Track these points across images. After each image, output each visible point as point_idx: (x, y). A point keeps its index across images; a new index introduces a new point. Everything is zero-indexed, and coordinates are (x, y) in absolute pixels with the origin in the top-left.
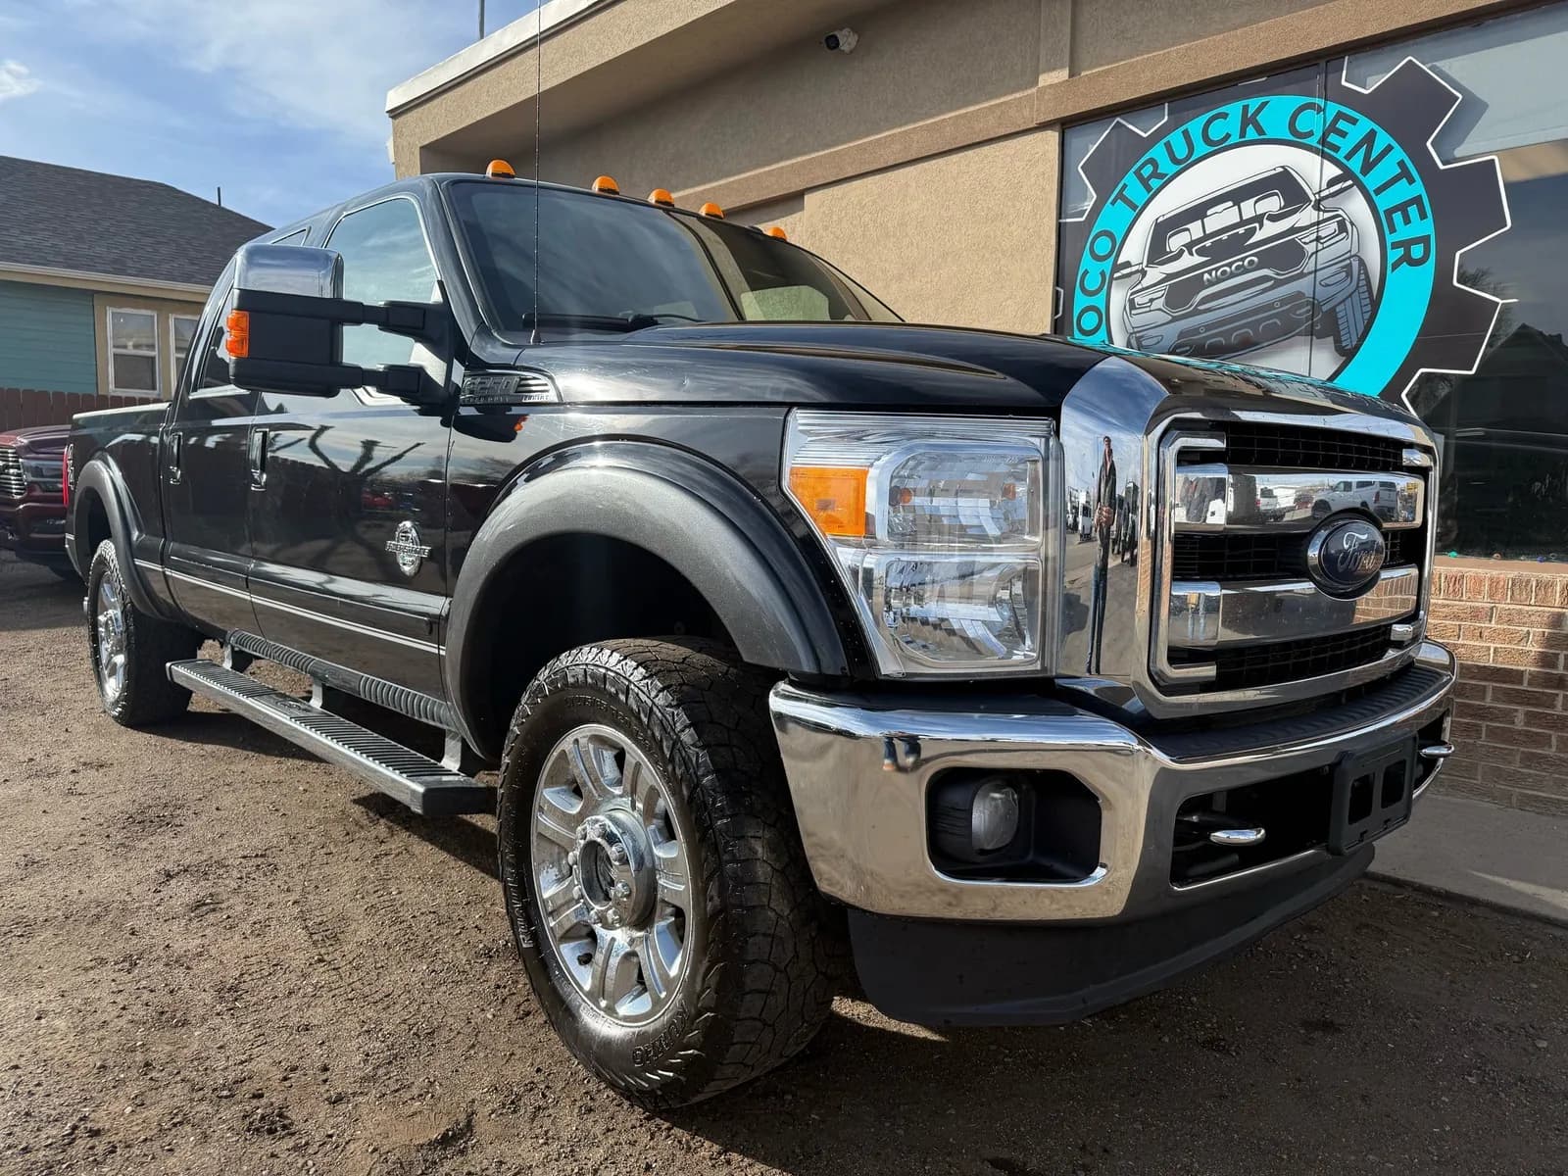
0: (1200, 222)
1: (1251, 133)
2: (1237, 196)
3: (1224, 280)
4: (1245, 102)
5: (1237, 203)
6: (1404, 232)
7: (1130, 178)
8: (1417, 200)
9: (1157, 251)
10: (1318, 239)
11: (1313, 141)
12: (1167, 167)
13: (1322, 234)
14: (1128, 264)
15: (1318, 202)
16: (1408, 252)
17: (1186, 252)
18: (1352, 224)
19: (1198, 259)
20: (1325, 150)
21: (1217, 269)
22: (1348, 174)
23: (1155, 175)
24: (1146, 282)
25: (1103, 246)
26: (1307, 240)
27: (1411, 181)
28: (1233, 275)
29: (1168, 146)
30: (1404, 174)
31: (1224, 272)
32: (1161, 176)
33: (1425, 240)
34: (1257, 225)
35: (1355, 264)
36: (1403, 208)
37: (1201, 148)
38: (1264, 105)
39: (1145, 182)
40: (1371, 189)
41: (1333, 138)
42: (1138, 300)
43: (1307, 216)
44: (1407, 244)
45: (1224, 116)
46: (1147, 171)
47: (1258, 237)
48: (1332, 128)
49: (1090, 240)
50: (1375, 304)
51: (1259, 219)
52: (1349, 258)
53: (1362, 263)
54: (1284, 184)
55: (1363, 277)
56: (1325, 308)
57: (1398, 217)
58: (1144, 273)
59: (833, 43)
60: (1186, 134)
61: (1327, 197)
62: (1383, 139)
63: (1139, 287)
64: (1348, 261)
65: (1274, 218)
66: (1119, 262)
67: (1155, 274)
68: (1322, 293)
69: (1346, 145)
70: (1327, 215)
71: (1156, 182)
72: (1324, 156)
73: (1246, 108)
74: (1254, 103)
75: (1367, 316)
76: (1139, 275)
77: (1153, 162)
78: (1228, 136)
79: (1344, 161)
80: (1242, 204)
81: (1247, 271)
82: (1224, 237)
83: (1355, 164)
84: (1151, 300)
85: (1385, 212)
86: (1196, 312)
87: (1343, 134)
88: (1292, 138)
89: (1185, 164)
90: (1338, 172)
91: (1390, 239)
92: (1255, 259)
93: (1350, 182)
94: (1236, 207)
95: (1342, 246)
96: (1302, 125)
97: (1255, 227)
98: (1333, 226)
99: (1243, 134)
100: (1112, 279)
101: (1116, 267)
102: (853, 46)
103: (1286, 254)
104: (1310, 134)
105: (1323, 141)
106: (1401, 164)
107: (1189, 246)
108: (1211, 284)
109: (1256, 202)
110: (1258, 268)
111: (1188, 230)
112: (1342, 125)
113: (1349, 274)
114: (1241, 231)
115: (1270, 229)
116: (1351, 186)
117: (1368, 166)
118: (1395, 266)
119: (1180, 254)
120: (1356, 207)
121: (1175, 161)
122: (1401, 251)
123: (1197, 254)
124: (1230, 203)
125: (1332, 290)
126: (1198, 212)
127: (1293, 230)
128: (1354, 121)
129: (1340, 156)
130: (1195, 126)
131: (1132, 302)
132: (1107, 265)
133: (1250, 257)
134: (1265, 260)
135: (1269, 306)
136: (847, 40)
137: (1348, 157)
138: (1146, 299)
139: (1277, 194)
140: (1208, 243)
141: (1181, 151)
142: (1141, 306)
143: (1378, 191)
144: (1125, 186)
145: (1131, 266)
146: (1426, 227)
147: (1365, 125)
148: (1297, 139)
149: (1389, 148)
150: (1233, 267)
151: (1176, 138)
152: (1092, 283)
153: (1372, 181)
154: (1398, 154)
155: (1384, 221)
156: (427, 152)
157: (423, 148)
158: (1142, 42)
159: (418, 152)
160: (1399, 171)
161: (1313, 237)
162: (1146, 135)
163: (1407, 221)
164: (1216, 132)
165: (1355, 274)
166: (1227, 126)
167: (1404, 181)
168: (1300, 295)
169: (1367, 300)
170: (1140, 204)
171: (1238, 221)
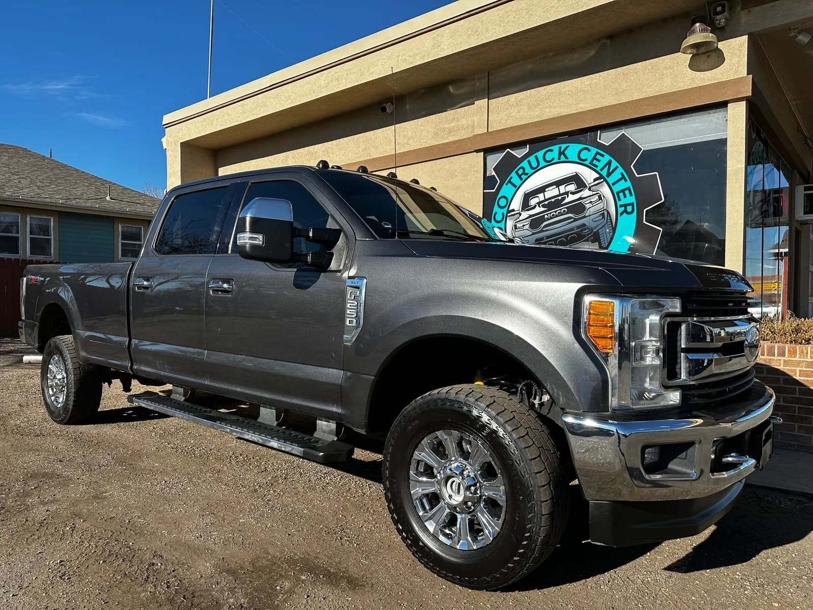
0: (543, 193)
1: (563, 158)
2: (558, 183)
3: (553, 218)
4: (560, 145)
5: (558, 186)
6: (624, 201)
7: (513, 174)
8: (628, 188)
9: (525, 205)
10: (591, 202)
12: (529, 170)
13: (592, 200)
14: (513, 210)
15: (590, 187)
16: (626, 208)
17: (537, 206)
18: (604, 197)
19: (543, 209)
20: (592, 166)
21: (550, 213)
22: (601, 177)
23: (524, 173)
24: (521, 218)
25: (503, 202)
26: (586, 203)
27: (626, 181)
28: (557, 216)
29: (529, 162)
30: (623, 178)
31: (553, 215)
32: (527, 174)
33: (632, 204)
34: (566, 196)
35: (606, 213)
36: (623, 191)
37: (542, 163)
38: (567, 147)
39: (520, 176)
40: (611, 183)
41: (595, 162)
42: (519, 225)
43: (586, 193)
44: (625, 206)
45: (552, 150)
46: (521, 172)
47: (567, 200)
48: (594, 158)
49: (497, 200)
50: (614, 229)
51: (567, 193)
52: (603, 210)
53: (608, 213)
54: (576, 179)
55: (609, 218)
56: (594, 231)
57: (621, 195)
58: (520, 214)
59: (383, 109)
60: (536, 157)
61: (592, 186)
62: (614, 164)
63: (518, 220)
64: (603, 212)
65: (573, 193)
66: (510, 209)
67: (525, 215)
68: (593, 225)
69: (600, 165)
70: (594, 193)
71: (524, 176)
72: (591, 168)
73: (560, 148)
74: (563, 146)
75: (611, 234)
76: (518, 215)
77: (523, 168)
78: (553, 159)
79: (600, 172)
80: (560, 187)
81: (562, 215)
82: (553, 200)
83: (604, 173)
84: (524, 226)
85: (617, 192)
86: (542, 231)
87: (599, 161)
88: (578, 161)
89: (536, 169)
90: (598, 176)
91: (619, 203)
92: (566, 210)
93: (602, 180)
94: (557, 188)
95: (600, 206)
96: (583, 156)
97: (565, 197)
98: (596, 197)
99: (559, 158)
100: (507, 216)
101: (509, 212)
102: (392, 111)
103: (578, 208)
104: (586, 160)
105: (591, 163)
106: (622, 174)
107: (539, 203)
108: (548, 219)
109: (565, 186)
110: (567, 213)
111: (538, 197)
112: (598, 157)
113: (603, 217)
114: (560, 198)
115: (571, 198)
116: (603, 182)
118: (621, 214)
119: (535, 207)
120: (605, 190)
121: (532, 168)
122: (623, 209)
123: (543, 207)
124: (555, 187)
125: (597, 223)
126: (542, 190)
127: (580, 198)
128: (603, 156)
129: (598, 169)
130: (540, 154)
131: (515, 226)
132: (505, 211)
133: (563, 209)
134: (570, 210)
135: (572, 229)
136: (389, 108)
137: (602, 170)
138: (522, 225)
139: (573, 183)
140: (546, 203)
141: (534, 164)
142: (519, 228)
143: (614, 184)
145: (515, 211)
146: (632, 199)
148: (581, 162)
149: (617, 168)
150: (557, 213)
151: (532, 159)
152: (499, 217)
153: (611, 180)
154: (620, 170)
155: (616, 196)
156: (184, 145)
157: (181, 143)
158: (517, 118)
159: (179, 144)
160: (621, 176)
161: (589, 201)
162: (519, 157)
163: (625, 196)
164: (548, 157)
165: (606, 217)
166: (554, 154)
167: (623, 180)
168: (584, 225)
169: (611, 228)
170: (518, 186)
171: (558, 193)
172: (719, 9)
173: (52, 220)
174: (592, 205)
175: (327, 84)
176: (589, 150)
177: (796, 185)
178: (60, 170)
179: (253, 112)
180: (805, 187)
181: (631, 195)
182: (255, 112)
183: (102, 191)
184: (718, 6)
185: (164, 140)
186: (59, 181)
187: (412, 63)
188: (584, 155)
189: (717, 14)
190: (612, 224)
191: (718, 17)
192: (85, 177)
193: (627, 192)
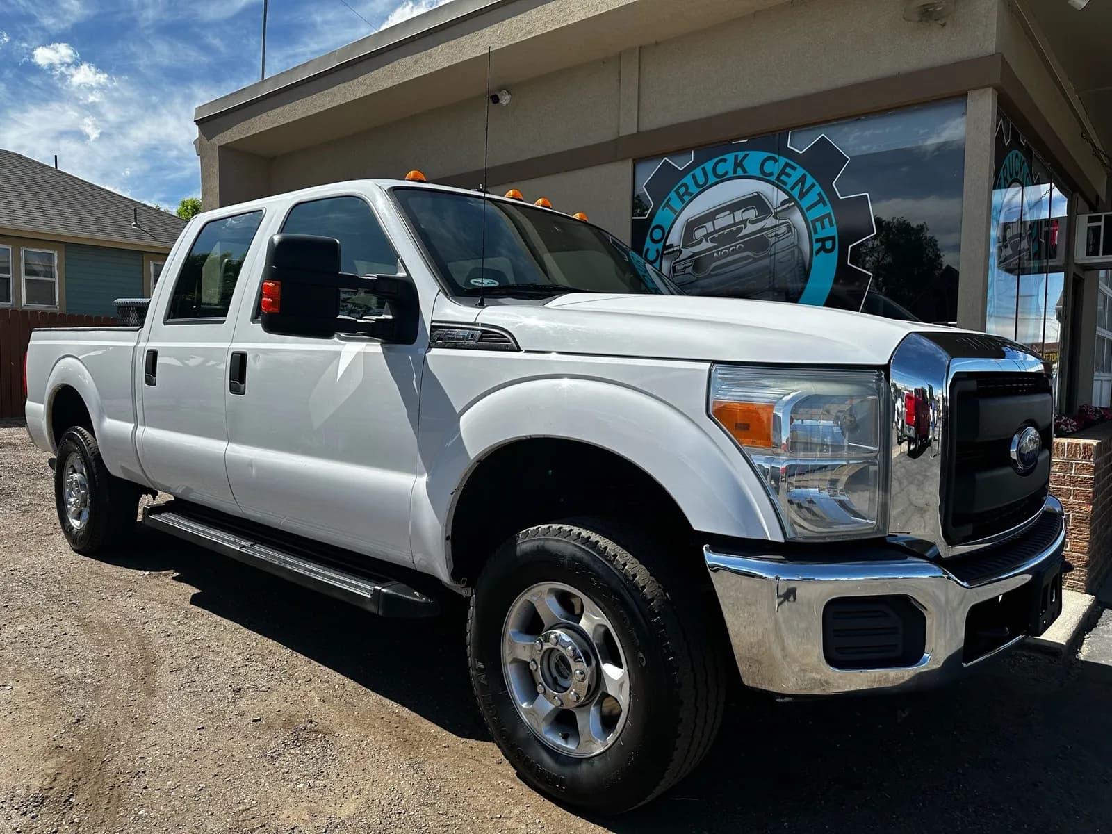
0: (712, 222)
1: (740, 172)
2: (733, 207)
3: (725, 257)
4: (736, 153)
5: (732, 212)
6: (822, 234)
7: (672, 194)
8: (828, 216)
9: (688, 239)
10: (776, 235)
11: (773, 178)
12: (693, 189)
13: (779, 232)
14: (671, 246)
15: (776, 214)
16: (824, 245)
17: (704, 241)
18: (795, 227)
19: (711, 245)
23: (687, 193)
24: (682, 257)
25: (657, 234)
26: (770, 236)
27: (825, 204)
28: (730, 255)
30: (821, 200)
31: (726, 252)
32: (690, 194)
34: (743, 226)
35: (796, 251)
36: (821, 219)
38: (747, 155)
40: (804, 208)
41: (783, 177)
42: (678, 267)
44: (823, 240)
45: (725, 160)
46: (682, 190)
47: (744, 232)
48: (783, 172)
49: (650, 231)
50: (807, 274)
51: (744, 222)
52: (794, 246)
53: (800, 250)
55: (800, 258)
57: (818, 224)
58: (681, 252)
59: (495, 99)
60: (704, 169)
61: (780, 211)
62: (810, 180)
63: (678, 259)
64: (792, 249)
65: (753, 222)
66: (667, 244)
67: (687, 252)
69: (790, 182)
70: (781, 222)
71: (687, 197)
72: (778, 187)
73: (736, 157)
74: (741, 154)
75: (803, 280)
76: (678, 253)
77: (685, 185)
78: (727, 173)
79: (789, 191)
80: (735, 213)
81: (738, 252)
82: (725, 232)
83: (796, 193)
85: (812, 221)
86: (710, 275)
87: (789, 175)
88: (760, 176)
89: (704, 188)
90: (787, 197)
92: (743, 245)
93: (793, 203)
94: (731, 215)
95: (790, 240)
96: (767, 169)
97: (742, 227)
98: (784, 228)
100: (662, 254)
101: (665, 247)
102: (508, 102)
103: (759, 243)
105: (778, 178)
106: (820, 194)
108: (718, 259)
109: (743, 212)
110: (744, 250)
111: (705, 227)
112: (788, 170)
113: (793, 256)
114: (734, 229)
115: (750, 228)
116: (794, 206)
117: (802, 195)
118: (818, 252)
119: (701, 241)
120: (797, 218)
121: (697, 185)
122: (820, 244)
123: (711, 242)
124: (728, 212)
125: (784, 265)
126: (711, 216)
127: (763, 229)
128: (794, 169)
129: (788, 188)
131: (674, 268)
132: (660, 246)
133: (740, 244)
134: (749, 246)
135: (750, 274)
136: (505, 98)
137: (792, 188)
138: (682, 267)
139: (753, 208)
140: (716, 235)
141: (701, 180)
142: (680, 270)
143: (809, 209)
144: (670, 199)
145: (673, 247)
146: (833, 231)
147: (800, 171)
148: (764, 177)
149: (813, 185)
150: (731, 250)
151: (698, 172)
152: (652, 256)
153: (805, 203)
154: (818, 189)
155: (811, 226)
156: (224, 149)
157: (220, 147)
159: (218, 149)
160: (819, 199)
161: (774, 234)
162: (681, 169)
163: (823, 227)
164: (721, 169)
165: (796, 256)
166: (727, 166)
167: (821, 204)
168: (767, 267)
169: (803, 272)
170: (679, 211)
171: (732, 222)
173: (56, 255)
174: (778, 240)
175: (416, 64)
176: (776, 161)
177: (1078, 214)
178: (69, 185)
179: (315, 103)
180: (1089, 217)
181: (831, 224)
183: (126, 215)
186: (68, 201)
187: (527, 35)
188: (769, 167)
190: (804, 265)
192: (104, 195)
193: (826, 221)
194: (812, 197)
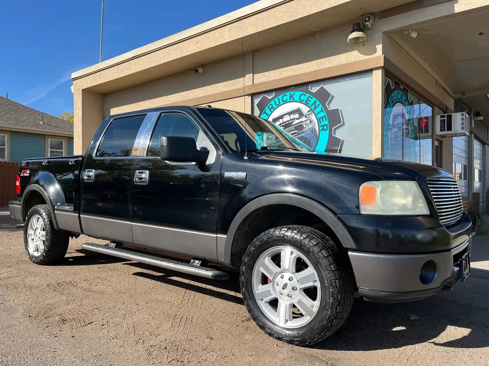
0: (282, 119)
1: (292, 100)
2: (290, 114)
4: (290, 92)
6: (323, 123)
7: (267, 108)
8: (325, 116)
11: (304, 102)
12: (275, 106)
13: (307, 123)
15: (306, 116)
16: (324, 128)
18: (313, 121)
20: (306, 104)
22: (311, 110)
23: (272, 108)
26: (304, 124)
27: (324, 112)
29: (275, 101)
30: (322, 110)
31: (287, 131)
32: (274, 108)
33: (326, 125)
34: (294, 120)
35: (314, 130)
36: (322, 118)
37: (282, 102)
38: (294, 93)
39: (270, 109)
40: (316, 113)
41: (308, 102)
43: (304, 119)
44: (323, 126)
45: (286, 95)
46: (270, 107)
47: (294, 123)
48: (308, 100)
50: (318, 139)
51: (294, 119)
52: (312, 129)
53: (315, 130)
56: (308, 140)
57: (321, 120)
59: (197, 71)
60: (278, 99)
62: (318, 103)
63: (269, 134)
65: (297, 119)
68: (307, 136)
69: (311, 103)
70: (308, 119)
71: (272, 110)
72: (306, 105)
73: (290, 94)
74: (292, 93)
75: (316, 142)
77: (271, 105)
78: (287, 100)
80: (291, 116)
81: (292, 131)
82: (287, 123)
83: (313, 108)
84: (272, 137)
87: (310, 101)
88: (299, 101)
89: (279, 106)
91: (320, 125)
92: (294, 128)
93: (312, 112)
94: (289, 116)
95: (311, 126)
96: (302, 99)
98: (309, 121)
99: (290, 100)
102: (202, 72)
103: (300, 127)
104: (304, 100)
105: (306, 102)
106: (321, 108)
107: (280, 125)
109: (294, 115)
110: (294, 130)
112: (310, 99)
113: (313, 132)
114: (291, 122)
115: (296, 122)
116: (312, 113)
117: (315, 108)
118: (321, 131)
120: (313, 117)
121: (276, 105)
122: (322, 128)
123: (282, 127)
124: (288, 115)
125: (310, 136)
126: (281, 117)
127: (301, 122)
128: (312, 98)
129: (310, 106)
130: (280, 97)
131: (268, 137)
133: (293, 128)
134: (296, 128)
136: (200, 70)
137: (311, 106)
138: (271, 137)
139: (297, 114)
140: (284, 124)
141: (277, 103)
143: (318, 113)
146: (326, 122)
147: (314, 99)
148: (301, 102)
149: (319, 105)
150: (289, 130)
151: (276, 99)
152: (259, 133)
153: (316, 111)
154: (321, 106)
155: (319, 120)
156: (84, 91)
157: (82, 90)
158: (268, 77)
159: (81, 91)
160: (321, 110)
161: (305, 124)
162: (270, 99)
163: (323, 121)
164: (285, 99)
165: (314, 132)
166: (287, 98)
167: (322, 112)
168: (303, 137)
169: (316, 138)
170: (269, 114)
171: (290, 119)
172: (367, 19)
173: (6, 136)
174: (306, 126)
175: (164, 57)
176: (305, 95)
177: (436, 114)
178: (12, 106)
179: (123, 72)
180: (441, 116)
181: (326, 120)
182: (124, 72)
183: (38, 119)
184: (366, 18)
185: (72, 88)
186: (12, 112)
187: (209, 46)
188: (303, 98)
189: (366, 21)
190: (317, 136)
191: (367, 23)
192: (28, 110)
193: (324, 118)
194: (318, 109)
